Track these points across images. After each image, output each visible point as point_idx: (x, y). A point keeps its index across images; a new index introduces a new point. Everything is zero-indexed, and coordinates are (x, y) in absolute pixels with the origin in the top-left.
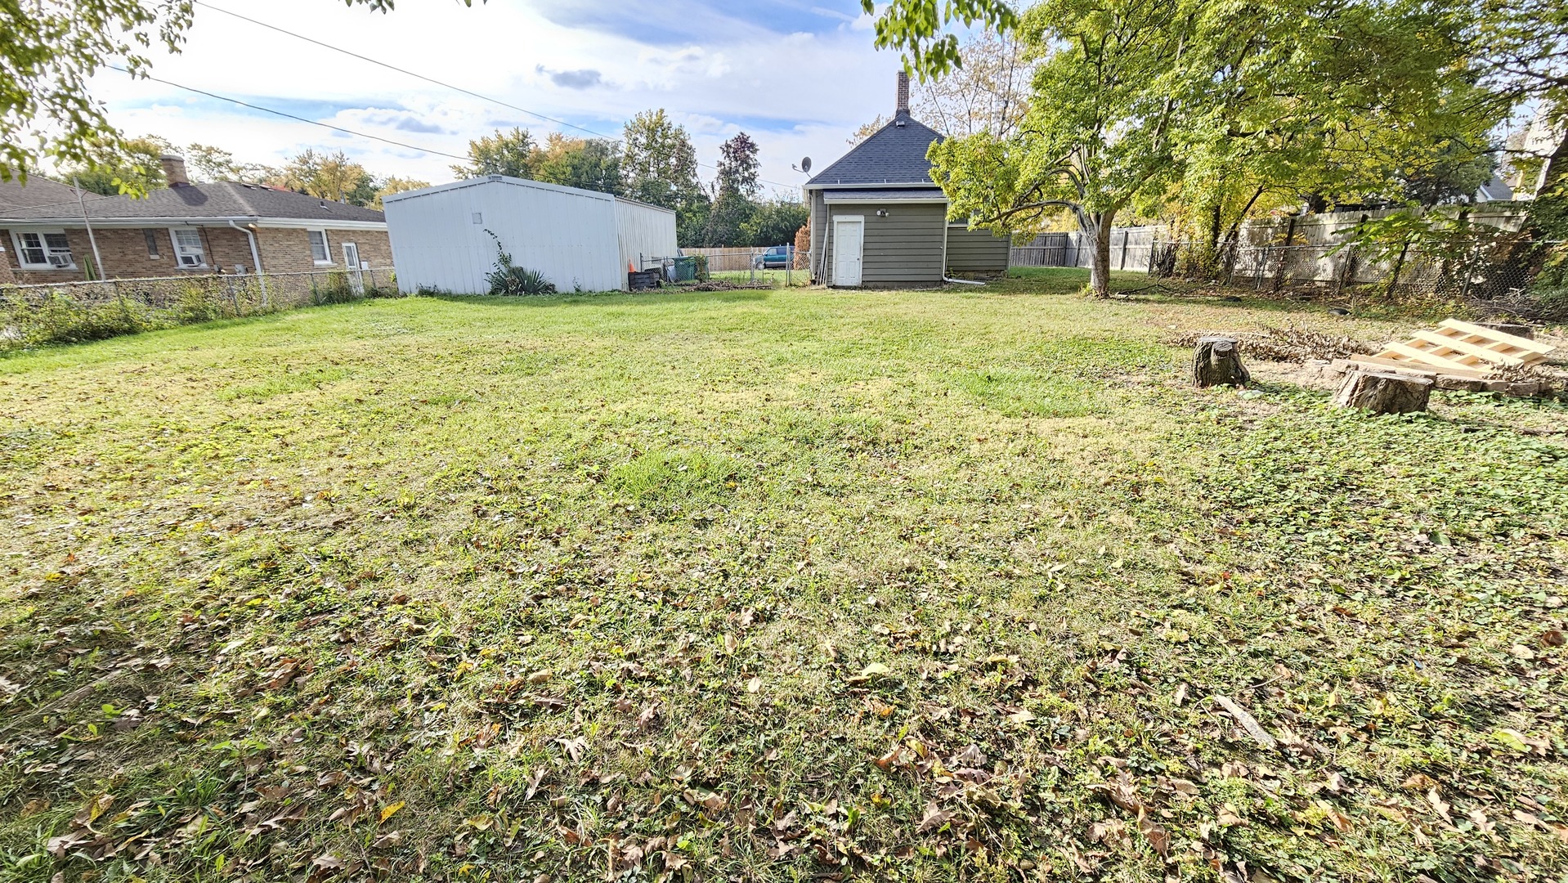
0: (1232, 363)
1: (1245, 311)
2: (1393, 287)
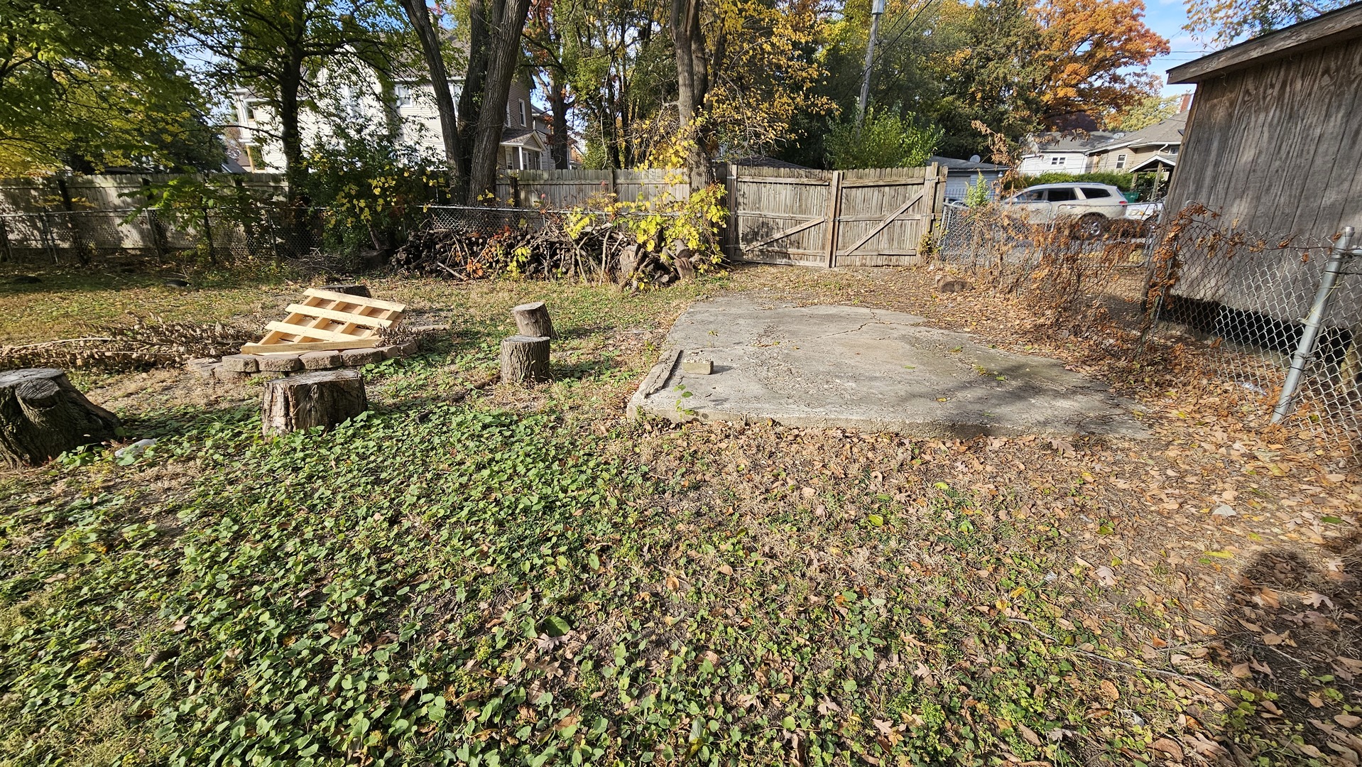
0: (74, 411)
1: (56, 297)
2: (213, 252)
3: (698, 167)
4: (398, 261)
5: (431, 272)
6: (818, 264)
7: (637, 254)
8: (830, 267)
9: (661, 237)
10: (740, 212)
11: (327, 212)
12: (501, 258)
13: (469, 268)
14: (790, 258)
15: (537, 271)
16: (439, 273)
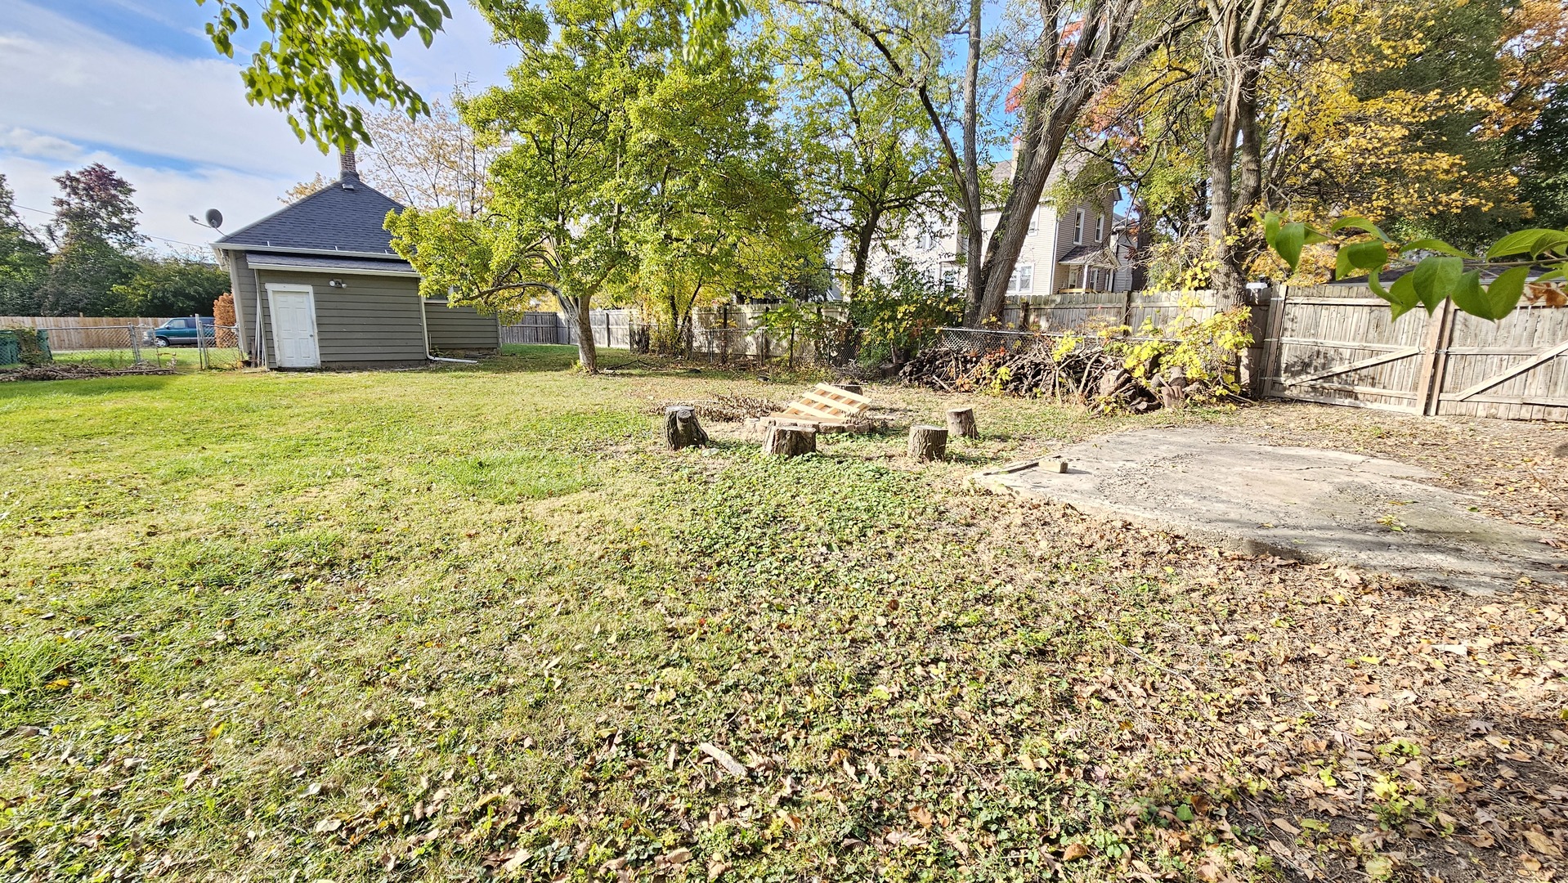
0: (693, 427)
1: (704, 381)
2: (791, 359)
3: (1225, 288)
4: (904, 373)
5: (927, 383)
6: (1404, 408)
7: (1118, 378)
8: (1426, 413)
9: (1155, 363)
10: (1285, 339)
11: (866, 332)
12: (988, 375)
13: (958, 382)
14: (1356, 398)
15: (1016, 389)
16: (932, 384)
